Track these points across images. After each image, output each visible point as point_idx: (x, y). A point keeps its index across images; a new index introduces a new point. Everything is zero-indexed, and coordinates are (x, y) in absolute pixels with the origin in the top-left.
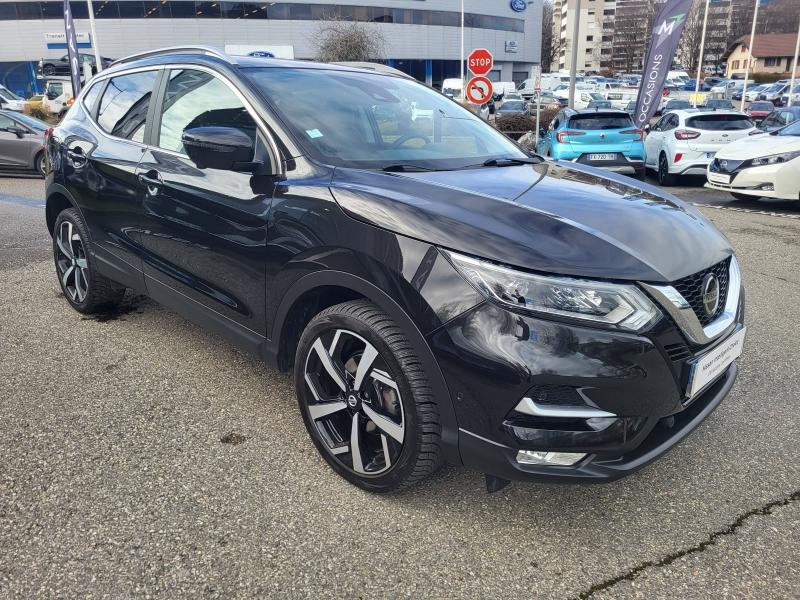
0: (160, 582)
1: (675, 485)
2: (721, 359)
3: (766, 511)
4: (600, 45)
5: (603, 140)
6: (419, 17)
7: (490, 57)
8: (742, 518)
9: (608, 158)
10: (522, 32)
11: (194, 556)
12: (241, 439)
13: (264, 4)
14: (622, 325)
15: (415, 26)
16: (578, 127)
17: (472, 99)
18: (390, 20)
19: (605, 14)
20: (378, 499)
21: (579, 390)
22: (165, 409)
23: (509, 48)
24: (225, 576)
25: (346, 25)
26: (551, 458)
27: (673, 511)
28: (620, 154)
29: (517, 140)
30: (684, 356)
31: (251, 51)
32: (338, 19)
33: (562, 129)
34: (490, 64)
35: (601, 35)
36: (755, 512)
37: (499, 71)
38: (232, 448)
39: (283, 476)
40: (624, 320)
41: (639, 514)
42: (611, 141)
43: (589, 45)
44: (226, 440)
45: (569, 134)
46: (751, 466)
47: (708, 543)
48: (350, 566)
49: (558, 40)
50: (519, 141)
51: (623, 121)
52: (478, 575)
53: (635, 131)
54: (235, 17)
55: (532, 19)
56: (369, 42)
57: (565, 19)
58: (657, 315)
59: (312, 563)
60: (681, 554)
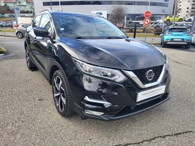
0: (5, 128)
1: (142, 126)
2: (152, 93)
3: (164, 137)
4: (191, 10)
5: (178, 35)
6: (139, 3)
7: (150, 13)
8: (156, 138)
9: (179, 40)
10: (168, 7)
11: (15, 124)
12: (43, 100)
13: (101, 1)
14: (115, 80)
15: (138, 6)
16: (172, 31)
17: (145, 24)
18: (132, 4)
19: (193, 2)
20: (63, 118)
21: (102, 96)
22: (32, 91)
23: (163, 11)
24: (18, 129)
25: (118, 6)
26: (95, 113)
27: (137, 133)
28: (183, 39)
29: (159, 35)
30: (135, 90)
31: (97, 12)
32: (117, 4)
33: (167, 32)
34: (150, 15)
35: (191, 8)
36: (161, 137)
37: (160, 17)
38: (40, 102)
39: (46, 109)
40: (116, 79)
41: (127, 132)
42: (181, 35)
43: (188, 10)
44: (39, 100)
45: (169, 33)
46: (168, 124)
47: (141, 142)
48: (46, 132)
49: (178, 9)
50: (160, 35)
51: (185, 30)
52: (74, 140)
53: (188, 33)
54: (95, 4)
55: (171, 3)
56: (124, 10)
57: (181, 3)
58: (126, 78)
59: (38, 130)
60: (132, 144)
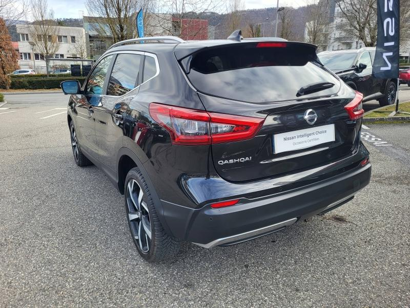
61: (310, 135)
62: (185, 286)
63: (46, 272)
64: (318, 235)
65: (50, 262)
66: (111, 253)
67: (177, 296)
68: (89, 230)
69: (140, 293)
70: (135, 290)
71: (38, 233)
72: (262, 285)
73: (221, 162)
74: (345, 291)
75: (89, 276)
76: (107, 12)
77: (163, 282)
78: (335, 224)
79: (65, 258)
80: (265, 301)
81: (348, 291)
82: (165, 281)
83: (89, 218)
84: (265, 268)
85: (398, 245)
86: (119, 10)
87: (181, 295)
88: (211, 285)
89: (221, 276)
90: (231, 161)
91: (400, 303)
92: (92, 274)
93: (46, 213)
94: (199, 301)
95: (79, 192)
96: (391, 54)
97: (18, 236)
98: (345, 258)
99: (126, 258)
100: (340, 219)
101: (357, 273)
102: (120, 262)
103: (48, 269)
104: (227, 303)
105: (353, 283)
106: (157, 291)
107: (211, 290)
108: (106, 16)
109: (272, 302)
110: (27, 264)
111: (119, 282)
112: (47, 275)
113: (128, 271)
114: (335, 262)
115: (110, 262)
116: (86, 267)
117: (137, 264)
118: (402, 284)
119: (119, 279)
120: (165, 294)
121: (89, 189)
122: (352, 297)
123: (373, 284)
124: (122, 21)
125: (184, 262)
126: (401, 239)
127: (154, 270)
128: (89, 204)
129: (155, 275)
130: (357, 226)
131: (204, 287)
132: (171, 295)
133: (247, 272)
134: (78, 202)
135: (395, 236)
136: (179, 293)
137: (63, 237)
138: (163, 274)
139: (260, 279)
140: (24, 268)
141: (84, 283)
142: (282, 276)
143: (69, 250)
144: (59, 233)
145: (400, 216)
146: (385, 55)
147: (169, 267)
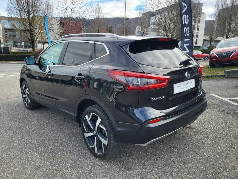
61: (186, 84)
62: (128, 170)
63: (40, 173)
64: (183, 136)
65: (39, 167)
66: (76, 157)
67: (126, 175)
68: (55, 146)
69: (105, 177)
70: (101, 175)
71: (23, 151)
72: (167, 164)
73: (152, 99)
74: (207, 162)
75: (69, 171)
76: (21, 15)
77: (114, 169)
78: (188, 130)
79: (48, 163)
80: (172, 171)
81: (208, 161)
82: (115, 168)
83: (52, 139)
84: (165, 156)
85: (220, 137)
86: (29, 14)
87: (127, 175)
88: (141, 167)
89: (144, 162)
90: (157, 98)
91: (232, 163)
92: (70, 170)
93: (21, 139)
94: (139, 176)
95: (37, 125)
96: (188, 45)
97: (9, 155)
98: (200, 146)
99: (87, 159)
100: (190, 128)
101: (208, 152)
102: (84, 162)
103: (41, 171)
104: (154, 175)
105: (209, 157)
106: (114, 174)
107: (143, 170)
108: (20, 17)
109: (175, 171)
110: (25, 170)
111: (89, 173)
112: (42, 174)
113: (91, 166)
114: (196, 148)
115: (78, 162)
116: (64, 167)
117: (95, 162)
118: (229, 155)
119: (88, 171)
120: (119, 175)
121: (42, 122)
122: (211, 164)
123: (218, 156)
124: (31, 20)
125: (121, 157)
126: (220, 134)
127: (106, 164)
128: (47, 131)
129: (108, 166)
130: (198, 130)
131: (138, 169)
132: (122, 175)
133: (157, 158)
134: (39, 131)
135: (217, 133)
136: (126, 174)
137: (41, 152)
138: (112, 165)
139: (165, 161)
140: (24, 173)
141: (68, 176)
142: (175, 158)
143: (48, 159)
144: (36, 150)
145: (215, 124)
146: (185, 45)
147: (114, 161)
